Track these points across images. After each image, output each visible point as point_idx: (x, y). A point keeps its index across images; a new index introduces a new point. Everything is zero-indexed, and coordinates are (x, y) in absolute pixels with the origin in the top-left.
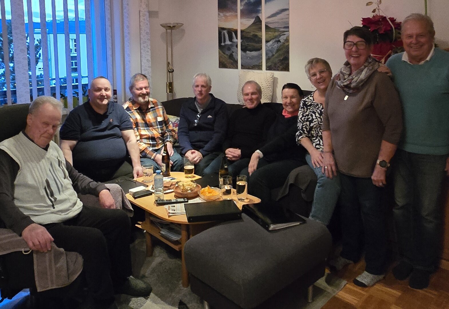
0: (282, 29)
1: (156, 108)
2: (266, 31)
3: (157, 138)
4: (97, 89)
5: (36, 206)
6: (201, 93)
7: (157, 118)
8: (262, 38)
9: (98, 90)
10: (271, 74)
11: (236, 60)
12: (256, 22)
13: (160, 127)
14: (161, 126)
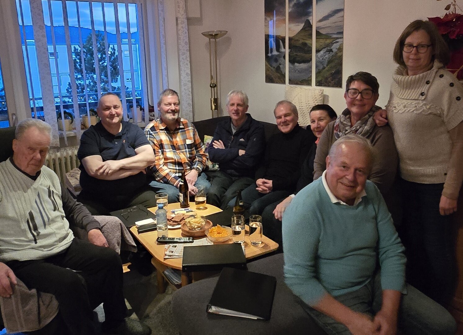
0: (335, 35)
1: (186, 129)
2: (316, 38)
3: (184, 163)
4: (105, 108)
5: (16, 240)
6: (237, 112)
7: (186, 140)
8: (312, 47)
9: (107, 109)
10: (320, 91)
11: (283, 73)
12: (306, 28)
13: (188, 151)
14: (190, 150)
